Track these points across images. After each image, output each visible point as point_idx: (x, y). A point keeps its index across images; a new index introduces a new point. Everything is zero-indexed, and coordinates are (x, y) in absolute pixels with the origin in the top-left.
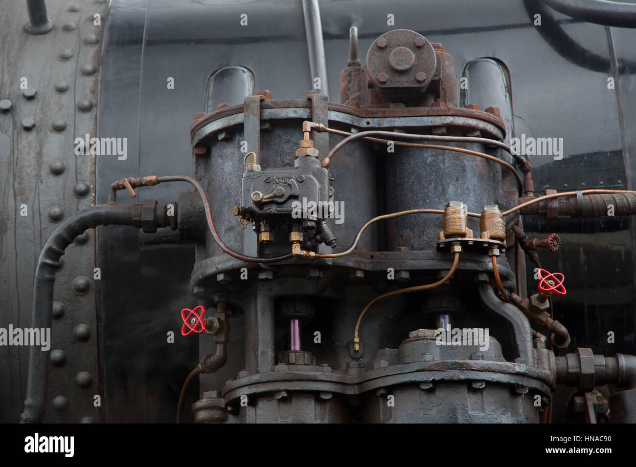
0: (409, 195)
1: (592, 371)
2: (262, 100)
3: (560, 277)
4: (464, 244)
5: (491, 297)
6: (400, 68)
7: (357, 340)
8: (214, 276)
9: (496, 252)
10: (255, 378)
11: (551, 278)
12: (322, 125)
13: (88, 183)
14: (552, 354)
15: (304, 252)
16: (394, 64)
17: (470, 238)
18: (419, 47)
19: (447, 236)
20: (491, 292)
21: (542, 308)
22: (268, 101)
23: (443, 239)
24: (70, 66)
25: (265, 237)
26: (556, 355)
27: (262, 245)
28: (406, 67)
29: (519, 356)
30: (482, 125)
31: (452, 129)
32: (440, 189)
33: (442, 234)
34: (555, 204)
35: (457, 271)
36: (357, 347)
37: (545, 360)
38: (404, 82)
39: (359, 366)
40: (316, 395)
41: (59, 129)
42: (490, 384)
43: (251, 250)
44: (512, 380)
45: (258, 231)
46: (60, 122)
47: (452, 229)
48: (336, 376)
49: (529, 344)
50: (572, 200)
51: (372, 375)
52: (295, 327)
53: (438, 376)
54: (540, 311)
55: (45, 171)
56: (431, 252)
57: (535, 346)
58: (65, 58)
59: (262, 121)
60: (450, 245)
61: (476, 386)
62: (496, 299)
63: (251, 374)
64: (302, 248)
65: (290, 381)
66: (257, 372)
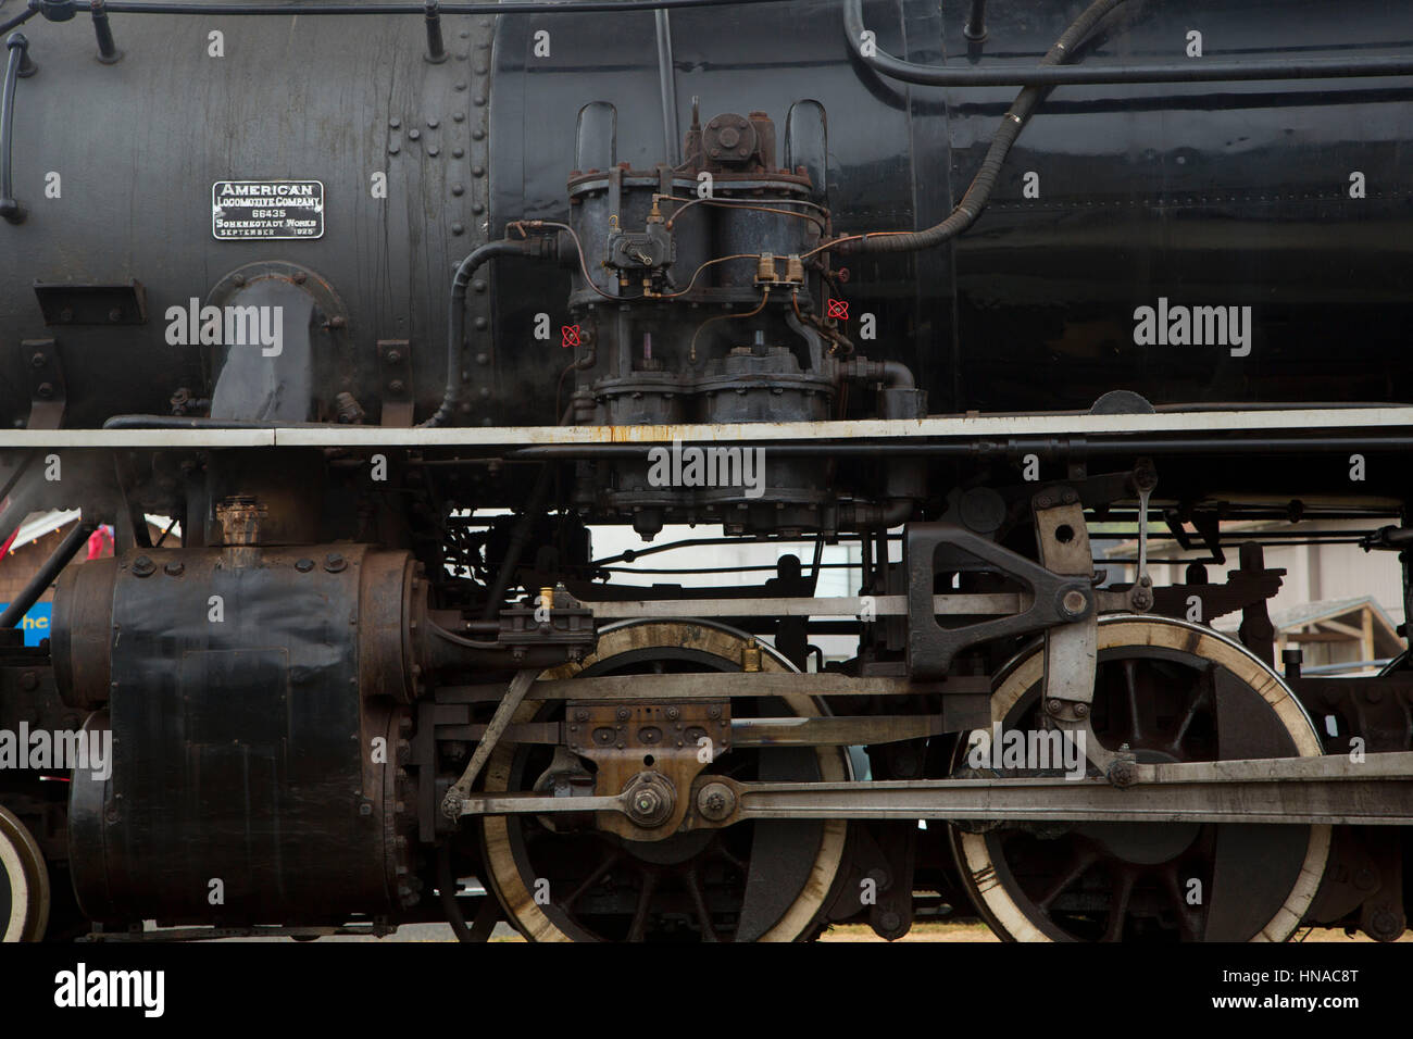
0: (735, 241)
1: (865, 375)
2: (622, 171)
3: (845, 306)
4: (772, 286)
5: (793, 321)
6: (728, 145)
7: (693, 351)
8: (587, 304)
9: (796, 290)
10: (618, 381)
11: (838, 306)
12: (667, 196)
13: (483, 202)
14: (837, 361)
15: (653, 294)
16: (723, 142)
17: (776, 282)
18: (743, 128)
19: (760, 280)
20: (794, 316)
21: (832, 327)
22: (627, 172)
23: (756, 281)
24: (464, 96)
25: (624, 283)
26: (840, 361)
27: (621, 288)
28: (732, 145)
29: (811, 367)
30: (791, 186)
31: (768, 192)
32: (758, 237)
33: (756, 277)
34: (846, 246)
35: (767, 303)
36: (693, 356)
37: (830, 366)
38: (731, 156)
39: (695, 371)
40: (662, 395)
41: (458, 156)
42: (786, 389)
43: (614, 291)
44: (803, 386)
45: (619, 277)
46: (458, 151)
47: (764, 274)
48: (676, 382)
49: (819, 357)
50: (859, 243)
51: (702, 381)
52: (648, 339)
53: (748, 384)
54: (831, 330)
55: (448, 192)
56: (748, 288)
57: (824, 357)
58: (460, 89)
59: (622, 187)
60: (761, 286)
61: (776, 391)
62: (797, 322)
63: (614, 378)
64: (651, 291)
65: (643, 385)
66: (619, 377)
